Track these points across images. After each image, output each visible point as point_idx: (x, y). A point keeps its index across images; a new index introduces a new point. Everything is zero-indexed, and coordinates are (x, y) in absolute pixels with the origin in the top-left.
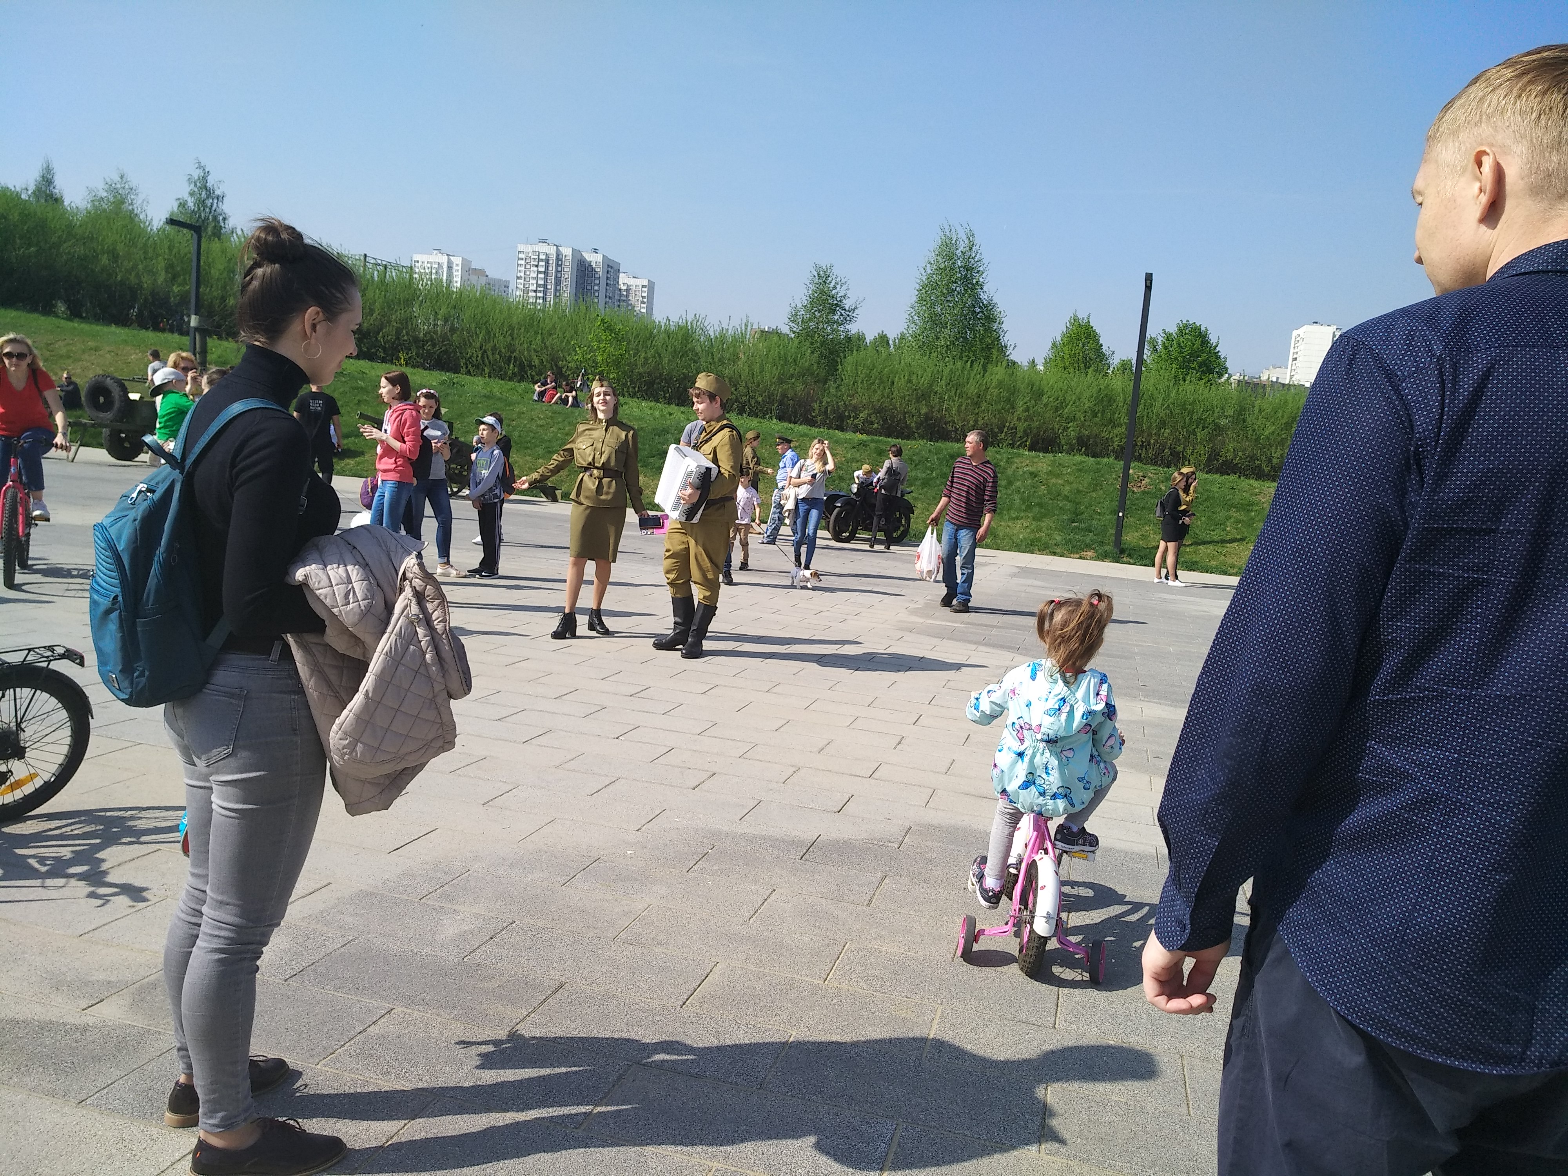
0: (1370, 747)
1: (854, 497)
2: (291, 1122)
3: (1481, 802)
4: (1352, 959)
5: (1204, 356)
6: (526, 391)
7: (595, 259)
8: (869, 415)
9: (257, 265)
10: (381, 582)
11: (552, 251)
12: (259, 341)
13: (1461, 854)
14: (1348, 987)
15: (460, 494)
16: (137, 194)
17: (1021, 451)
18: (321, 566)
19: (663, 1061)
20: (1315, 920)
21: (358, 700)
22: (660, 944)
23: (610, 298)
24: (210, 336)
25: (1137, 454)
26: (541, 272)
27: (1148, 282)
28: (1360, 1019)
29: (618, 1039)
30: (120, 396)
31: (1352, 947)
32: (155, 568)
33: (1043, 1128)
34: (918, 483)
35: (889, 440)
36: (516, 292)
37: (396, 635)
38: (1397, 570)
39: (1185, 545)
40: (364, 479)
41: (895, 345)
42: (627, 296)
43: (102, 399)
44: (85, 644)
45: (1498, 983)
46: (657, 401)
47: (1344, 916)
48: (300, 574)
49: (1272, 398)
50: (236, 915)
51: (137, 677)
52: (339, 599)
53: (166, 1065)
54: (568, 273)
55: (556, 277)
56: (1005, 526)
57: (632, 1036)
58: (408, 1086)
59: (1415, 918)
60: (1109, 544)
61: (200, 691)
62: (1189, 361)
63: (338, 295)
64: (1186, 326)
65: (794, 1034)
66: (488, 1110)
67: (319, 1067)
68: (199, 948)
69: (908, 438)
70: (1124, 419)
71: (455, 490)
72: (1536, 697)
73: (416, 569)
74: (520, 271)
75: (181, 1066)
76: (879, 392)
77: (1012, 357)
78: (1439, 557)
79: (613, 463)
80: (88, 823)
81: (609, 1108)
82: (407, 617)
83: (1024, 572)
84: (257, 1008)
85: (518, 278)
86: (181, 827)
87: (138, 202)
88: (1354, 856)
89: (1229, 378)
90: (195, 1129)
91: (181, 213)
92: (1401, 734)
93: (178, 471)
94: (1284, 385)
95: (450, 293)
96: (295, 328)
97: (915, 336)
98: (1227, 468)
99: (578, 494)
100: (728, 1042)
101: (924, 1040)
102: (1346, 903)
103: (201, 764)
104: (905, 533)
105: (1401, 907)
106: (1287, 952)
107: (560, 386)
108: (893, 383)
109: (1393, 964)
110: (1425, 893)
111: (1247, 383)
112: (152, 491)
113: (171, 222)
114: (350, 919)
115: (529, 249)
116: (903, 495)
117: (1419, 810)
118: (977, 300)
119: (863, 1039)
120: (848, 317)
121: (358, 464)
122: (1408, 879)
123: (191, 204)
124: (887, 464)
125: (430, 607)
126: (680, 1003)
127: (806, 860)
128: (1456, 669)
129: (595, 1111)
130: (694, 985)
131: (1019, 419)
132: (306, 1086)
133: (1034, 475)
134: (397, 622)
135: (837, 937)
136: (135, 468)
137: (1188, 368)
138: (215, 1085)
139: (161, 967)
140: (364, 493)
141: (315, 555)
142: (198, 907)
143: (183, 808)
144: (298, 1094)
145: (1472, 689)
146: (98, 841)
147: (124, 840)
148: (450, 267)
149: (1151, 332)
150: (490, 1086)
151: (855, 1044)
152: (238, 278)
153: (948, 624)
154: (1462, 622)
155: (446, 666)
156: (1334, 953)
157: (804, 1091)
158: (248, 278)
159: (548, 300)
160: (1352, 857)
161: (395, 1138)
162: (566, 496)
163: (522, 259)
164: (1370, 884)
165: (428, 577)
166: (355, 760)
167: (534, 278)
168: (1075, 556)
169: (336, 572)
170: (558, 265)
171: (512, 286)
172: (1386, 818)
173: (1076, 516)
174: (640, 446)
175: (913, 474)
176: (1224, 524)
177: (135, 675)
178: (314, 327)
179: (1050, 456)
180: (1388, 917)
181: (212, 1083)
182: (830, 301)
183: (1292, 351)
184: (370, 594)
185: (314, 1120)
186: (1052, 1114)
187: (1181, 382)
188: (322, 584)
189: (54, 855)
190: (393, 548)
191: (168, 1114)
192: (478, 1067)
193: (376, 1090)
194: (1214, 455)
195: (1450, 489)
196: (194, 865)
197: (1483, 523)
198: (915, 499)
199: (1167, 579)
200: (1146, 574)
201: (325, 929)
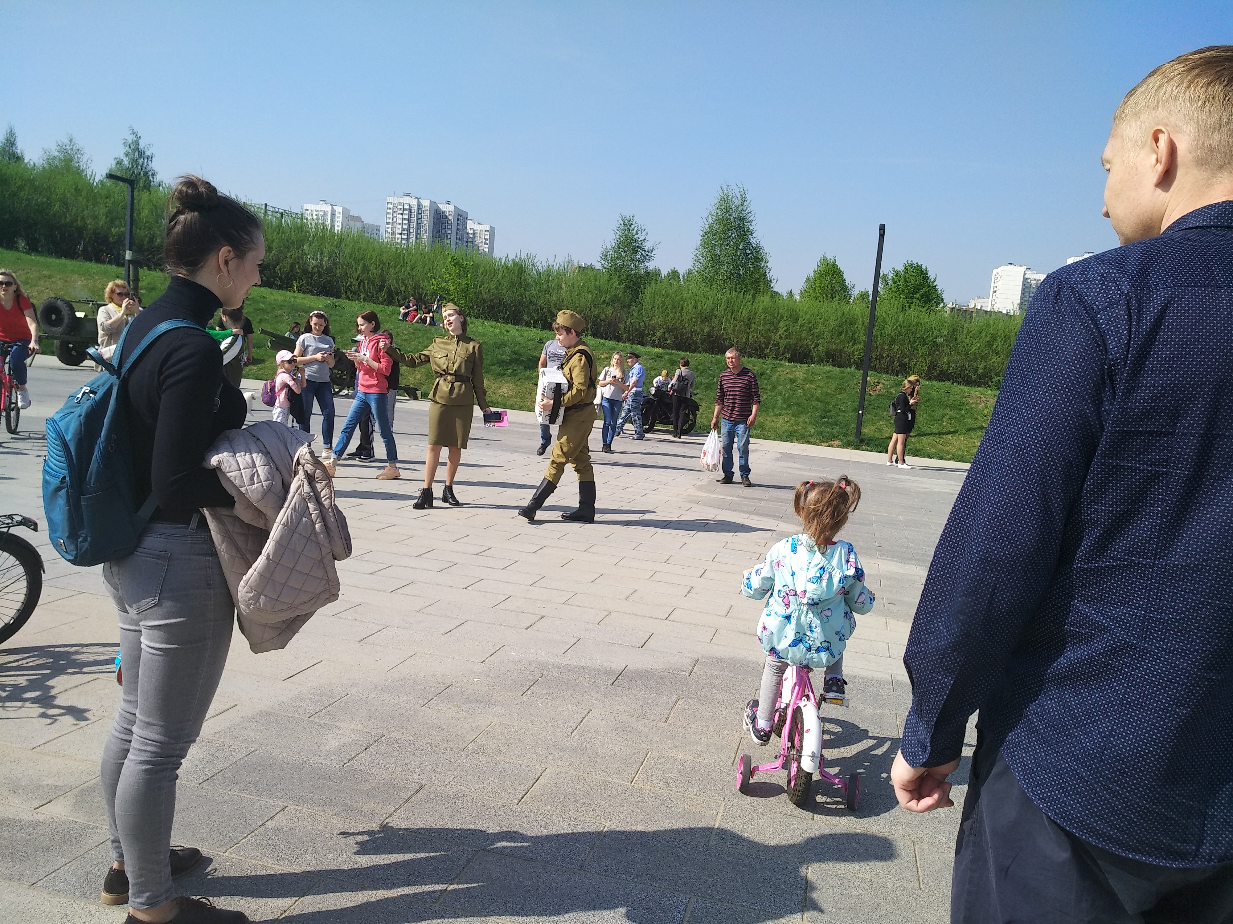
0: (1073, 605)
1: (653, 397)
2: (204, 900)
3: (1163, 650)
4: (1060, 775)
5: (925, 290)
6: (393, 312)
7: (447, 209)
8: (664, 333)
9: (179, 213)
10: (280, 467)
11: (414, 202)
12: (182, 273)
13: (1148, 691)
14: (1057, 796)
15: (341, 393)
16: (82, 155)
17: (783, 362)
18: (231, 454)
19: (503, 848)
20: (1030, 742)
21: (261, 561)
22: (500, 753)
23: (460, 240)
24: (142, 267)
25: (872, 364)
26: (405, 219)
27: (882, 231)
28: (1067, 823)
29: (467, 830)
30: (69, 315)
31: (1060, 765)
32: (96, 454)
33: (806, 900)
34: (703, 387)
35: (680, 353)
36: (385, 234)
37: (292, 509)
38: (1094, 465)
39: (911, 436)
40: (265, 382)
41: (684, 279)
42: (473, 238)
43: (54, 317)
44: (38, 514)
45: (1177, 795)
46: (497, 321)
47: (1053, 739)
48: (214, 460)
49: (977, 322)
50: (160, 734)
51: (81, 542)
52: (246, 480)
53: (102, 853)
54: (427, 220)
55: (417, 223)
56: (769, 421)
57: (479, 827)
58: (298, 870)
59: (1111, 742)
60: (851, 435)
61: (132, 553)
62: (914, 293)
63: (246, 237)
64: (911, 265)
65: (607, 825)
66: (363, 888)
67: (226, 854)
68: (130, 760)
69: (694, 351)
70: (863, 338)
71: (337, 390)
72: (1206, 566)
73: (308, 456)
74: (389, 218)
75: (114, 855)
76: (672, 315)
77: (775, 289)
78: (1128, 454)
79: (463, 370)
80: (39, 657)
81: (461, 886)
82: (300, 494)
83: (786, 457)
84: (177, 807)
85: (387, 223)
86: (116, 662)
87: (84, 160)
88: (1061, 692)
89: (944, 307)
90: (125, 906)
91: (118, 169)
92: (1098, 595)
93: (115, 376)
94: (986, 312)
95: (333, 235)
96: (211, 263)
97: (700, 273)
98: (943, 376)
99: (434, 395)
100: (555, 832)
101: (710, 830)
102: (1055, 729)
103: (132, 612)
104: (692, 426)
105: (1100, 733)
106: (1007, 768)
107: (421, 309)
108: (682, 309)
109: (1094, 779)
110: (1119, 722)
111: (958, 310)
112: (95, 393)
113: (110, 176)
114: (251, 734)
115: (396, 201)
116: (691, 396)
117: (1114, 655)
118: (748, 244)
119: (662, 829)
120: (648, 256)
121: (260, 369)
122: (1106, 711)
123: (126, 162)
124: (677, 373)
125: (319, 486)
126: (517, 801)
127: (616, 686)
128: (1142, 543)
129: (449, 889)
130: (528, 787)
131: (781, 338)
132: (216, 870)
133: (792, 381)
134: (292, 499)
135: (641, 748)
136: (80, 372)
137: (913, 298)
138: (142, 871)
139: (99, 773)
140: (265, 393)
141: (227, 445)
142: (129, 727)
143: (118, 645)
144: (209, 877)
145: (1155, 559)
146: (48, 671)
147: (70, 671)
148: (333, 215)
149: (884, 270)
150: (364, 869)
151: (655, 834)
152: (165, 222)
153: (726, 497)
154: (1146, 506)
155: (332, 535)
156: (1045, 769)
157: (616, 871)
158: (172, 223)
159: (411, 241)
160: (1060, 692)
161: (288, 912)
162: (425, 396)
163: (390, 209)
164: (1074, 714)
165: (316, 461)
166: (259, 610)
167: (400, 224)
168: (825, 444)
169: (243, 458)
170: (418, 214)
171: (382, 230)
172: (1087, 662)
173: (826, 413)
174: (484, 356)
175: (699, 379)
176: (941, 420)
177: (80, 540)
178: (226, 262)
179: (805, 366)
180: (1089, 741)
181: (139, 869)
182: (634, 244)
183: (992, 285)
184: (270, 477)
185: (222, 898)
186: (813, 888)
187: (907, 309)
188: (233, 468)
189: (12, 683)
190: (289, 440)
191: (104, 894)
192: (355, 853)
193: (272, 873)
194: (933, 366)
195: (1136, 400)
196: (126, 693)
197: (1163, 427)
198: (700, 399)
199: (897, 463)
200: (881, 459)
201: (232, 742)
